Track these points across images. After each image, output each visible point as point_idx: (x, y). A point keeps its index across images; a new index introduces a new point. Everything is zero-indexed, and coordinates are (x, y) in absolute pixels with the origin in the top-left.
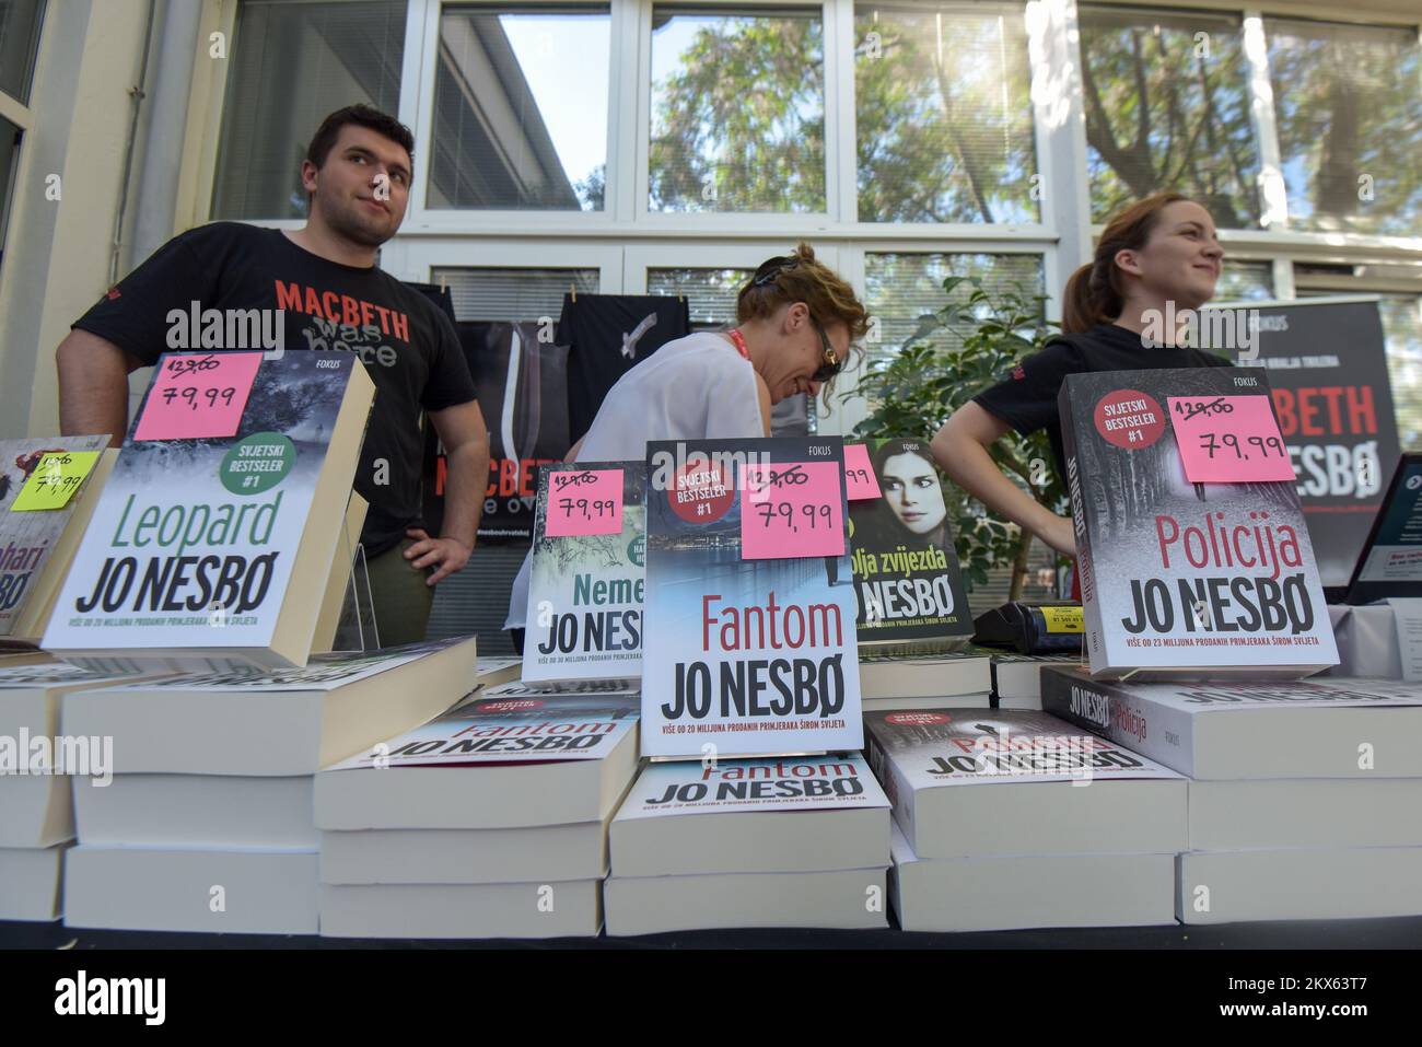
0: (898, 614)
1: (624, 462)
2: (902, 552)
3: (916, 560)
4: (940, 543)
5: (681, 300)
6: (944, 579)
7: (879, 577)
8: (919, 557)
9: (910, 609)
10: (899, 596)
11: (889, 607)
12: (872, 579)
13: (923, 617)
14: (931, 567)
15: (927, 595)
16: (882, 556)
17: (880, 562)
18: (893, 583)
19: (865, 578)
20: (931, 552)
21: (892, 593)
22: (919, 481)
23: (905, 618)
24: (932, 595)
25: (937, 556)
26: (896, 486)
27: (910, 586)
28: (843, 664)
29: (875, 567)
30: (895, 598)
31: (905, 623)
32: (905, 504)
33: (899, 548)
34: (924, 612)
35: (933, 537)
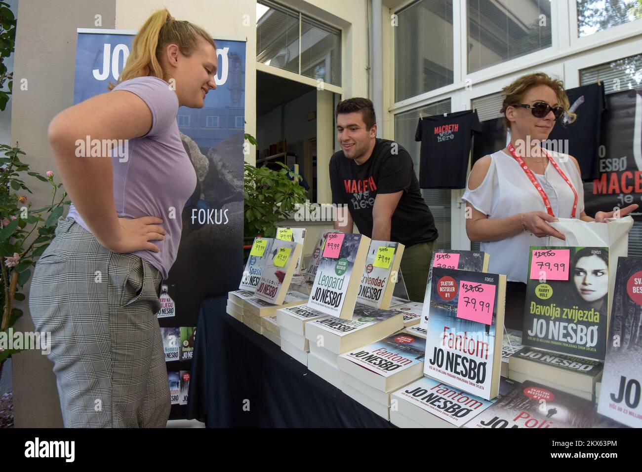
0: (565, 340)
1: (460, 251)
2: (575, 309)
3: (582, 315)
4: (599, 308)
5: (600, 84)
6: (595, 328)
7: (560, 320)
8: (584, 314)
9: (572, 339)
10: (568, 331)
11: (561, 335)
12: (556, 320)
13: (578, 345)
14: (590, 320)
15: (583, 334)
16: (564, 309)
17: (562, 312)
18: (566, 324)
19: (553, 318)
20: (592, 312)
21: (564, 329)
22: (596, 272)
23: (568, 342)
24: (586, 335)
25: (594, 315)
26: (582, 274)
27: (575, 327)
28: (487, 366)
29: (559, 314)
30: (565, 332)
31: (567, 345)
32: (584, 284)
33: (574, 307)
34: (579, 342)
35: (595, 304)
